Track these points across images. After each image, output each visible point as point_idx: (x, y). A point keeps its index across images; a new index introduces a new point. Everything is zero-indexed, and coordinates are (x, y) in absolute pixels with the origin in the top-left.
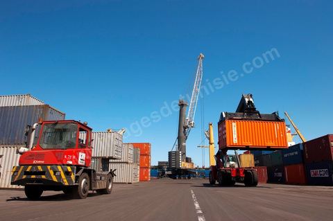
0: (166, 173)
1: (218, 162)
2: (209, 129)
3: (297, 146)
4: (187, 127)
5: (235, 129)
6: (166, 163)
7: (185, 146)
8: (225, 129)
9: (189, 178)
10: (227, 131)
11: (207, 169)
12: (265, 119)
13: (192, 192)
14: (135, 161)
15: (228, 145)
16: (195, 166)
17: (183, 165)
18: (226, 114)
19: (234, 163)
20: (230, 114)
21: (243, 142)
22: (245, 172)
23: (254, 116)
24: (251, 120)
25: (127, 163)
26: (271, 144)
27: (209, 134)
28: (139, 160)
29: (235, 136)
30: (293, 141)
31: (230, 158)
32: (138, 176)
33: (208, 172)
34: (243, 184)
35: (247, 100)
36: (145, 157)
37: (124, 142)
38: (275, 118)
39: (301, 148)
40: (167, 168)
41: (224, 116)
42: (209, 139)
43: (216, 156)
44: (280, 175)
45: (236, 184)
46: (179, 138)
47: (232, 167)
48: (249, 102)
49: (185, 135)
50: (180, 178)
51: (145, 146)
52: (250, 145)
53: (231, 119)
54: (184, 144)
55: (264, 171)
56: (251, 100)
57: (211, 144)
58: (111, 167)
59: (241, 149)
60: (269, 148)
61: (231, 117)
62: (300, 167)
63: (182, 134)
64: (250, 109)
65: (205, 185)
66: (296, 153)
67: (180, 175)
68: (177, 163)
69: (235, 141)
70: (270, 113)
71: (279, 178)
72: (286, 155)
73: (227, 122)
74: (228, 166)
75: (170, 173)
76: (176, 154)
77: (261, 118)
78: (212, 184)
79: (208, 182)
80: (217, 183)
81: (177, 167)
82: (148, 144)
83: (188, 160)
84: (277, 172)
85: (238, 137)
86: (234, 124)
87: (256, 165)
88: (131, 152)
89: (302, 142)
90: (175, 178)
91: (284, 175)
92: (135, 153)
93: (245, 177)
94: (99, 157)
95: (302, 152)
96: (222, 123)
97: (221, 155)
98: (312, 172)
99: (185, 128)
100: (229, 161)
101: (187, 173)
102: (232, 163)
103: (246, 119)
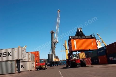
0: (47, 64)
1: (69, 57)
2: (65, 43)
3: (103, 48)
4: (55, 43)
5: (75, 43)
6: (47, 59)
7: (55, 51)
8: (71, 43)
9: (58, 65)
10: (72, 44)
11: (65, 61)
12: (88, 38)
13: (60, 72)
14: (33, 60)
15: (73, 50)
16: (60, 60)
17: (55, 60)
18: (71, 37)
19: (76, 57)
20: (73, 37)
21: (79, 48)
22: (81, 61)
23: (83, 37)
24: (82, 38)
25: (29, 61)
26: (91, 48)
27: (65, 45)
28: (34, 59)
29: (75, 46)
30: (101, 45)
31: (74, 55)
32: (34, 67)
33: (65, 62)
34: (80, 66)
35: (79, 30)
36: (37, 58)
37: (27, 52)
38: (92, 37)
39: (105, 48)
40: (48, 62)
41: (70, 38)
42: (65, 47)
43: (68, 55)
44: (97, 60)
45: (77, 66)
46: (52, 48)
47: (75, 59)
48: (81, 31)
49: (55, 46)
50: (53, 66)
51: (37, 53)
52: (82, 49)
53: (73, 39)
54: (54, 50)
55: (90, 59)
56: (81, 30)
57: (66, 49)
58: (21, 64)
59: (79, 51)
60: (90, 50)
61: (73, 38)
62: (105, 57)
63: (53, 46)
64: (81, 34)
65: (65, 68)
66: (103, 51)
67: (53, 64)
68: (52, 59)
69: (76, 48)
70: (90, 35)
71: (96, 62)
72: (98, 52)
73: (72, 40)
74: (73, 59)
75: (49, 64)
76: (51, 55)
77: (86, 38)
78: (67, 67)
79: (65, 66)
80: (69, 66)
81: (52, 61)
82: (38, 52)
83: (57, 57)
84: (96, 59)
85: (77, 46)
86: (75, 41)
87: (86, 57)
88: (30, 56)
89: (105, 46)
90: (52, 66)
91: (98, 60)
92: (32, 57)
93: (81, 63)
94: (15, 60)
95: (105, 50)
96: (70, 40)
97: (70, 54)
98: (110, 58)
99: (54, 43)
100: (74, 56)
101: (57, 63)
102: (75, 57)
103: (79, 39)
